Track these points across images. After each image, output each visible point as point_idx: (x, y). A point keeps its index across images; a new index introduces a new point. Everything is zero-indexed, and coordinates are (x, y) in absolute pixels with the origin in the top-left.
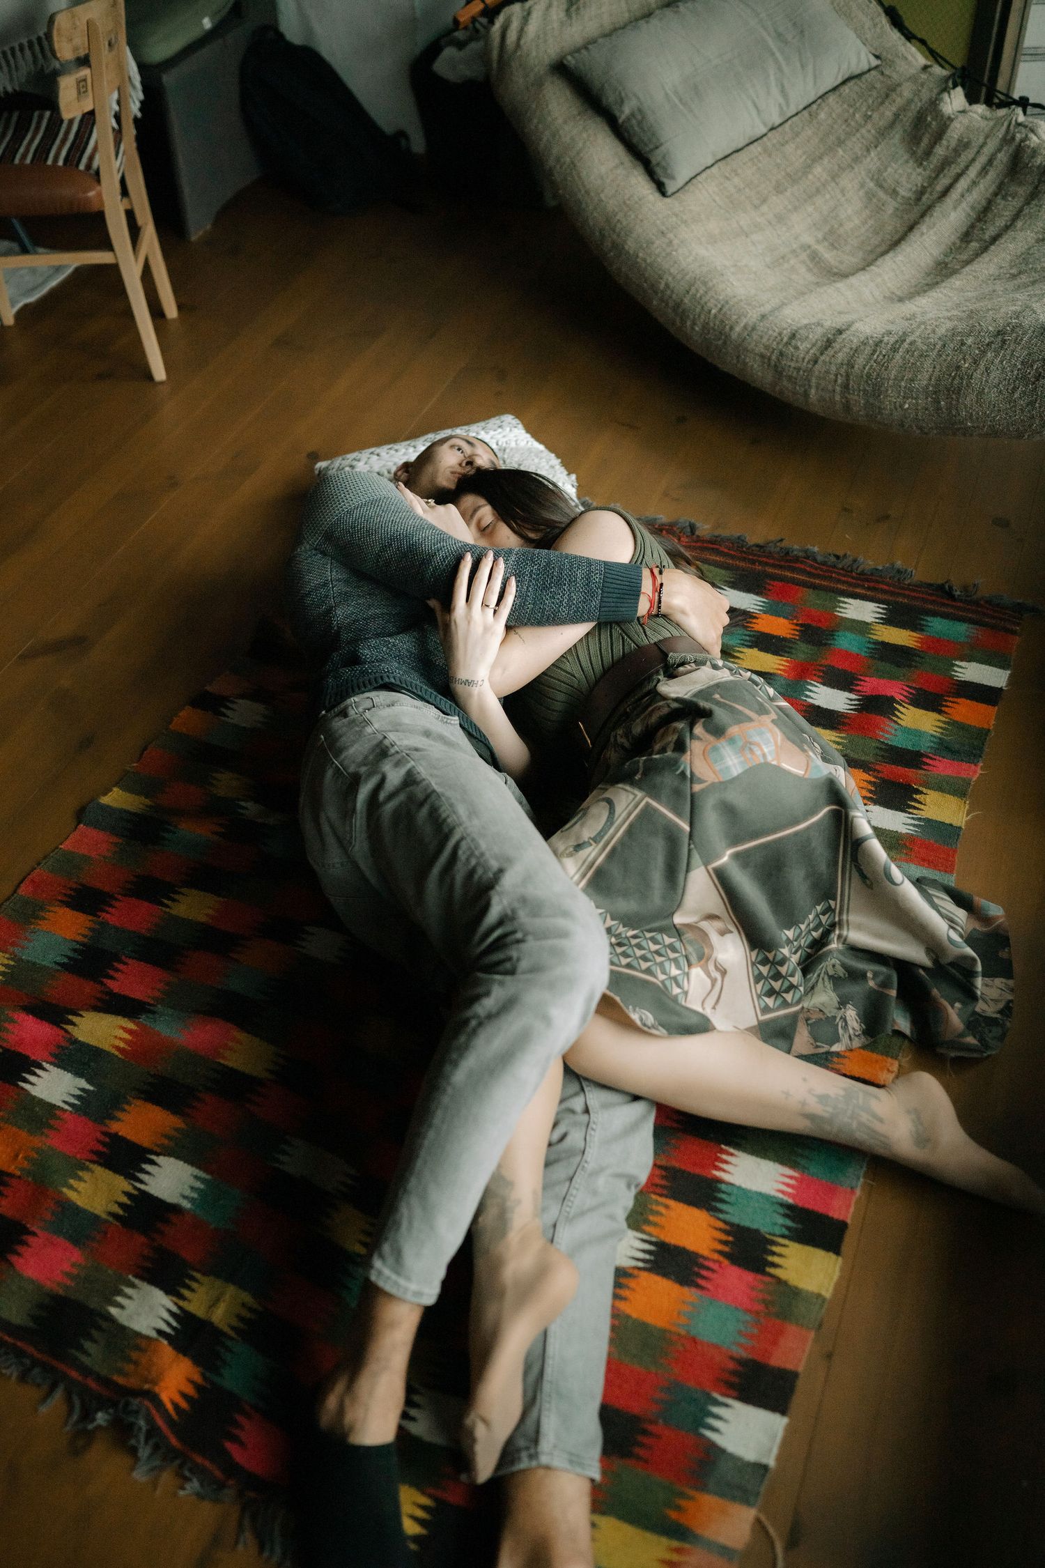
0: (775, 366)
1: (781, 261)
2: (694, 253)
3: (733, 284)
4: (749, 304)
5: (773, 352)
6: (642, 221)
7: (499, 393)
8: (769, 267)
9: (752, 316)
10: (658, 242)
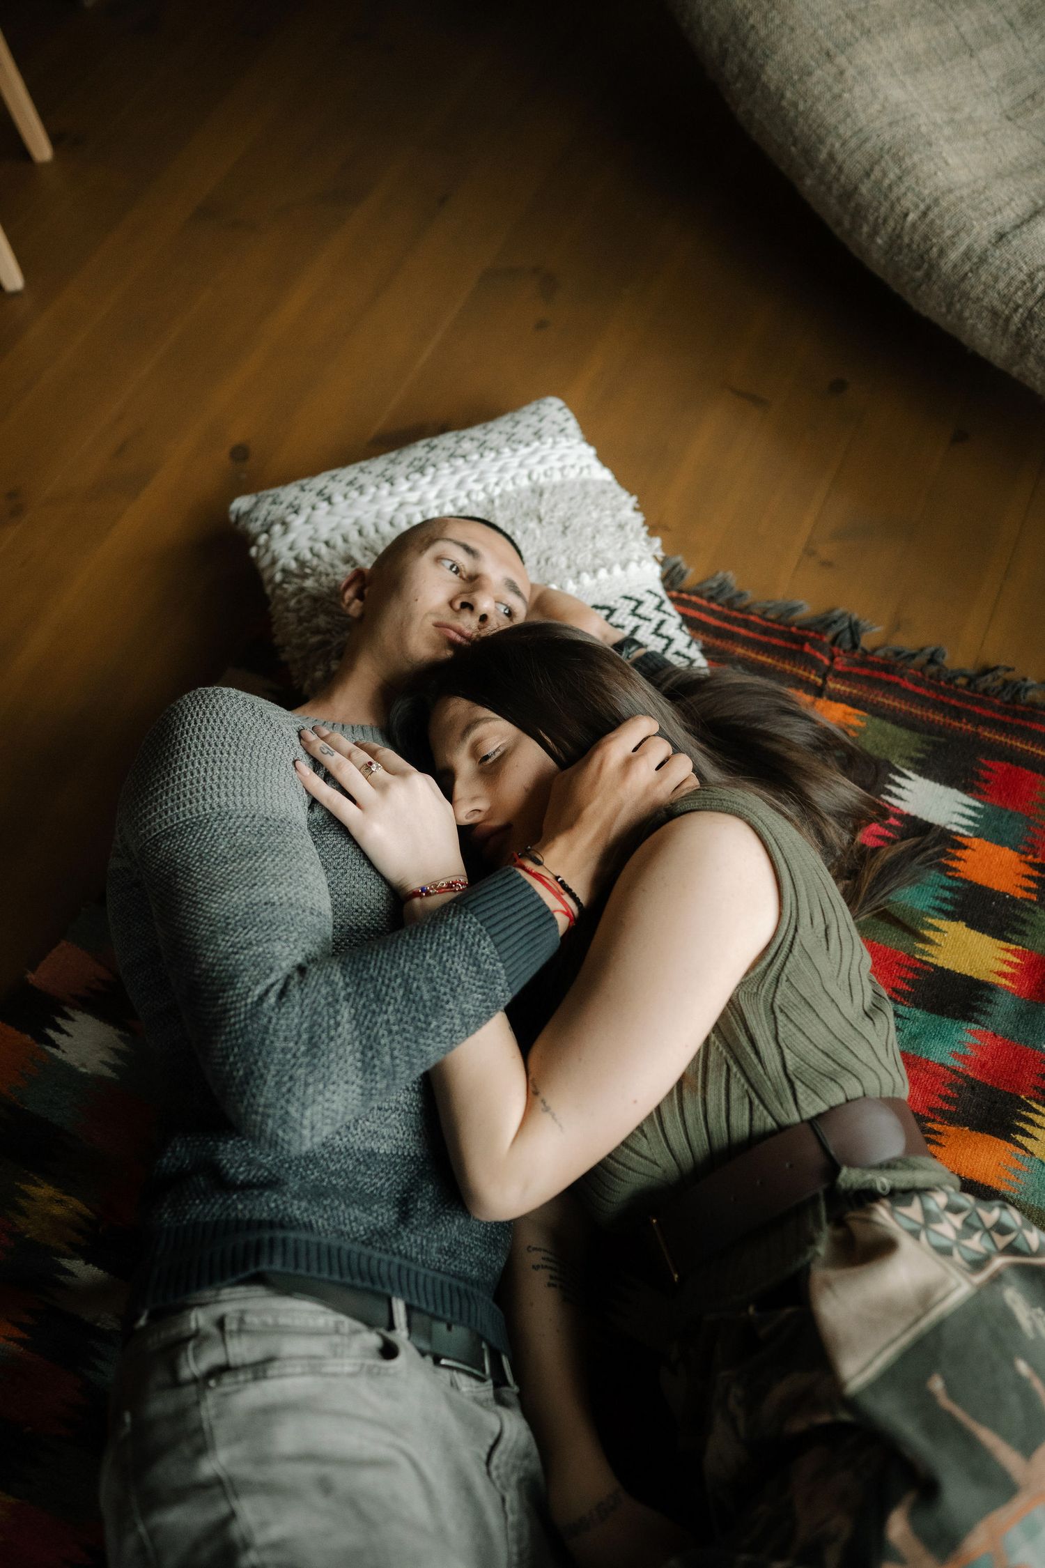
0: (1018, 334)
1: (1029, 103)
2: (881, 96)
3: (946, 163)
4: (975, 209)
5: (1016, 310)
6: (792, 29)
7: (541, 325)
8: (1009, 119)
9: (981, 232)
10: (819, 73)
